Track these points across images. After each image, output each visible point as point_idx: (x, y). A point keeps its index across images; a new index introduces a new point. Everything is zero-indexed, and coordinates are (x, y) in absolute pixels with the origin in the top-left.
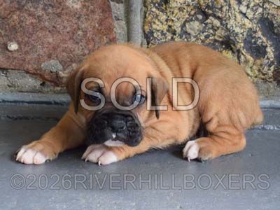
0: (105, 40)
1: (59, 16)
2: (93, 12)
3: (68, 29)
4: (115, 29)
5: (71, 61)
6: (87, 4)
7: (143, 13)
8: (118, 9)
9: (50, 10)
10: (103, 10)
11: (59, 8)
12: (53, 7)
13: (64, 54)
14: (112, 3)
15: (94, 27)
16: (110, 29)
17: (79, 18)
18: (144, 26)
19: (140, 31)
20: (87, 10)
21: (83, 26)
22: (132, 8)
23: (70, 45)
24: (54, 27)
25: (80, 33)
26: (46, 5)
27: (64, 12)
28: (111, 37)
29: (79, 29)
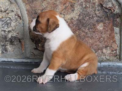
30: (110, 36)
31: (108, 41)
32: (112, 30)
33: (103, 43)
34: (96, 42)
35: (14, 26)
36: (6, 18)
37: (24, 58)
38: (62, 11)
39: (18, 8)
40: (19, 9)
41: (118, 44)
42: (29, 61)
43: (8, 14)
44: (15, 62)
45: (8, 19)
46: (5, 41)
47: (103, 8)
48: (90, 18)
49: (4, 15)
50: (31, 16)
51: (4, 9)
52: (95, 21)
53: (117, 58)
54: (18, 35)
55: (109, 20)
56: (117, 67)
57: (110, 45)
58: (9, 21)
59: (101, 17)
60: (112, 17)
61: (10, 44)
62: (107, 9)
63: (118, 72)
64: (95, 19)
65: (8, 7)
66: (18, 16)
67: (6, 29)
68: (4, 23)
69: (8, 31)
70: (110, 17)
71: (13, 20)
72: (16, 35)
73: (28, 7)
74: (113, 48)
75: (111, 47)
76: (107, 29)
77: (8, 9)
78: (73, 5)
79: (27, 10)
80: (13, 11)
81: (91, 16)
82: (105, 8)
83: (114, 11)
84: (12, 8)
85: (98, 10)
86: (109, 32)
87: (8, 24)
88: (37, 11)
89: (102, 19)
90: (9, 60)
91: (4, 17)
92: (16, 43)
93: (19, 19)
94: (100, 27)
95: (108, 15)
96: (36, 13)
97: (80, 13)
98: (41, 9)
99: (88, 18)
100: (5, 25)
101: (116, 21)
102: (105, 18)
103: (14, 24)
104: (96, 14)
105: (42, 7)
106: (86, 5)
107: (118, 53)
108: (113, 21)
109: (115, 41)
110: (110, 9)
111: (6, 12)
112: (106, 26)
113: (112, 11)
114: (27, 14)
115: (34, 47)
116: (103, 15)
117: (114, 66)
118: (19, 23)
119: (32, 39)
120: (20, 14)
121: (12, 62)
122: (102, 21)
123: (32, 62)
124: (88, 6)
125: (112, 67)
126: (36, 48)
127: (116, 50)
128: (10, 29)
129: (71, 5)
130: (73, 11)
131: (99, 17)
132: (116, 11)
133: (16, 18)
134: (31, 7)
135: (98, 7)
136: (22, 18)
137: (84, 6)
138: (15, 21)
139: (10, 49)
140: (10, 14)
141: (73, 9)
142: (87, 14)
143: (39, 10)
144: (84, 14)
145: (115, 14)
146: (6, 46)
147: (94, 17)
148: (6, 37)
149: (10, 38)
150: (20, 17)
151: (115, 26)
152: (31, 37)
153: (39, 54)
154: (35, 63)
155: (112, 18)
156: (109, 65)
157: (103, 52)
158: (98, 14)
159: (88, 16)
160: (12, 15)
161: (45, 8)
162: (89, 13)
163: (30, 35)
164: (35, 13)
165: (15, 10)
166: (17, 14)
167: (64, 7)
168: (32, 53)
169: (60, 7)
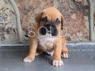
0: (83, 27)
1: (69, 21)
2: (79, 19)
3: (72, 24)
4: (85, 24)
5: (73, 33)
6: (77, 17)
7: (93, 19)
8: (86, 18)
9: (67, 19)
10: (82, 18)
11: (69, 18)
12: (67, 18)
13: (71, 31)
14: (84, 16)
15: (80, 23)
16: (84, 24)
17: (75, 21)
18: (94, 22)
19: (93, 24)
20: (77, 19)
21: (76, 23)
22: (91, 18)
23: (73, 29)
24: (68, 24)
25: (75, 25)
26: (65, 18)
27: (71, 20)
28: (85, 26)
29: (75, 24)
30: (81, 23)
31: (80, 27)
32: (83, 18)
33: (76, 28)
34: (71, 28)
35: (9, 20)
36: (3, 14)
37: (18, 43)
38: (44, 6)
39: (11, 6)
40: (13, 7)
41: (87, 28)
42: (22, 45)
43: (4, 11)
44: (11, 46)
45: (5, 14)
46: (3, 31)
47: (75, 2)
48: (65, 10)
49: (2, 12)
50: (22, 11)
51: (1, 7)
52: (70, 12)
53: (88, 39)
54: (12, 26)
55: (80, 11)
56: (88, 46)
57: (82, 30)
58: (5, 16)
59: (74, 9)
60: (82, 8)
61: (7, 34)
62: (78, 3)
63: (89, 49)
64: (69, 11)
65: (4, 6)
66: (12, 12)
67: (4, 22)
68: (2, 18)
69: (5, 24)
70: (81, 9)
71: (8, 15)
72: (11, 27)
73: (19, 5)
74: (84, 32)
75: (83, 31)
76: (79, 18)
77: (4, 7)
78: (53, 2)
79: (18, 7)
80: (8, 9)
81: (66, 9)
82: (77, 2)
83: (84, 4)
84: (7, 7)
85: (72, 4)
86: (80, 20)
87: (5, 19)
88: (26, 8)
89: (75, 11)
90: (7, 46)
91: (2, 13)
92: (11, 33)
93: (13, 15)
94: (73, 17)
95: (79, 8)
96: (26, 9)
97: (58, 7)
98: (29, 6)
99: (64, 10)
100: (3, 19)
101: (85, 11)
102: (77, 10)
103: (10, 18)
104: (70, 7)
105: (30, 4)
106: (62, 1)
107: (88, 35)
108: (83, 11)
109: (85, 27)
110: (80, 3)
111: (2, 9)
112: (78, 15)
113: (82, 4)
114: (18, 10)
115: (25, 35)
116: (75, 8)
117: (86, 45)
118: (13, 17)
119: (23, 29)
120: (13, 11)
121: (9, 46)
122: (75, 12)
123: (24, 46)
124: (63, 1)
125: (84, 46)
126: (26, 35)
127: (87, 33)
128: (6, 22)
129: (51, 2)
130: (53, 6)
131: (72, 9)
132: (85, 4)
133: (10, 14)
134: (21, 5)
135: (71, 2)
136: (15, 13)
137: (61, 2)
138: (10, 16)
139: (7, 37)
140: (6, 11)
141: (52, 4)
142: (63, 8)
143: (28, 7)
144: (61, 8)
145: (84, 7)
146: (4, 35)
147: (69, 9)
148: (3, 29)
149: (7, 29)
150: (13, 13)
151: (85, 16)
152: (22, 27)
153: (29, 40)
154: (26, 46)
155: (82, 10)
156: (82, 45)
157: (77, 35)
158: (72, 7)
159: (64, 9)
160: (7, 12)
161: (32, 5)
162: (64, 6)
163: (21, 26)
164: (24, 9)
165: (9, 7)
166: (11, 11)
167: (46, 3)
168: (24, 39)
169: (43, 3)
